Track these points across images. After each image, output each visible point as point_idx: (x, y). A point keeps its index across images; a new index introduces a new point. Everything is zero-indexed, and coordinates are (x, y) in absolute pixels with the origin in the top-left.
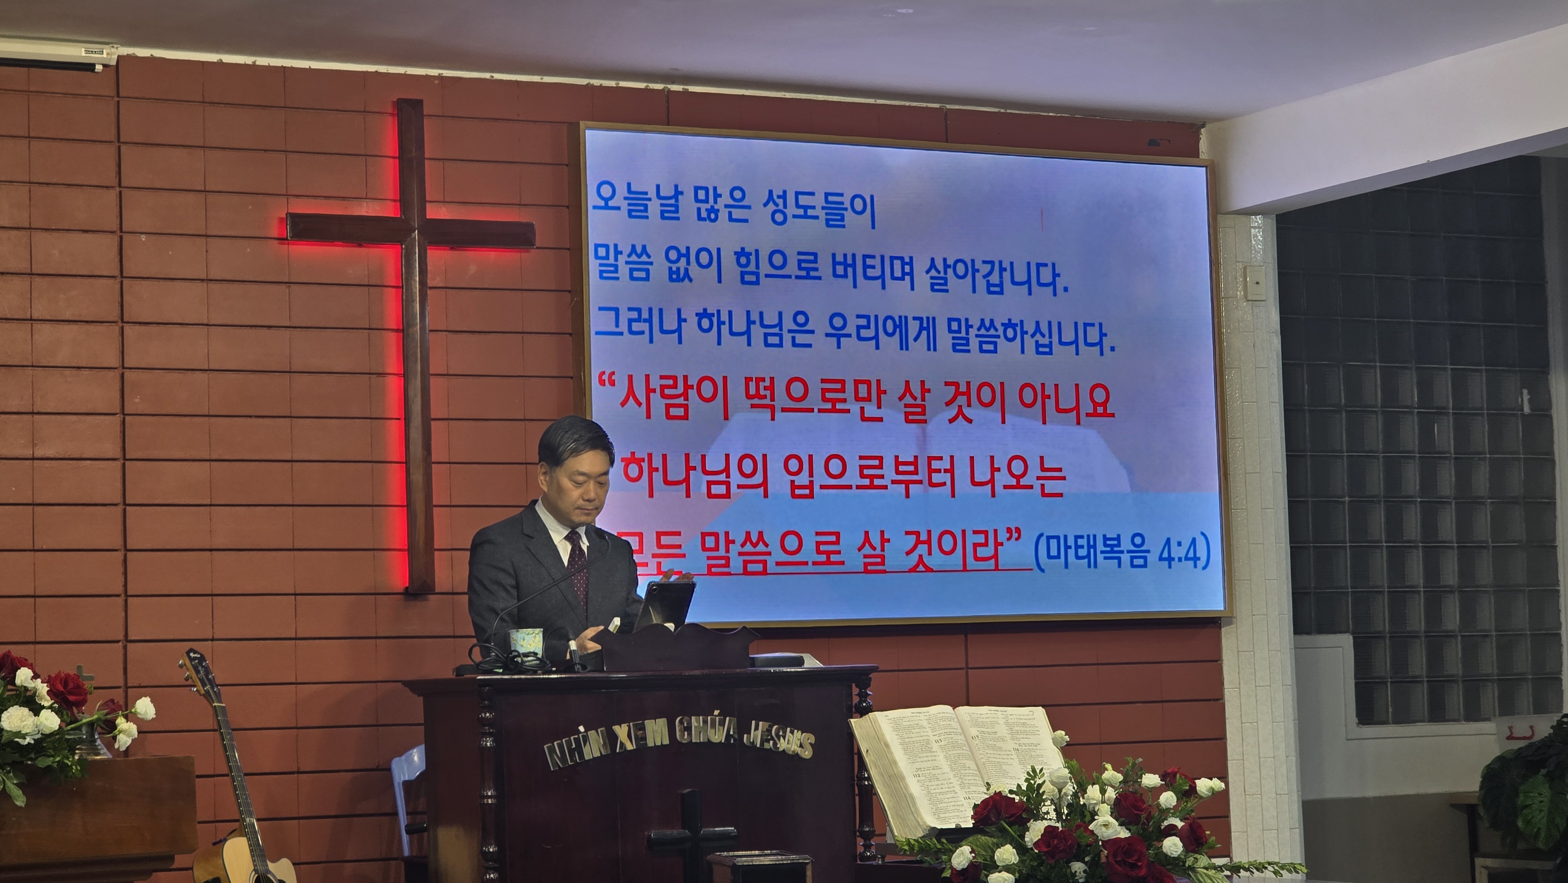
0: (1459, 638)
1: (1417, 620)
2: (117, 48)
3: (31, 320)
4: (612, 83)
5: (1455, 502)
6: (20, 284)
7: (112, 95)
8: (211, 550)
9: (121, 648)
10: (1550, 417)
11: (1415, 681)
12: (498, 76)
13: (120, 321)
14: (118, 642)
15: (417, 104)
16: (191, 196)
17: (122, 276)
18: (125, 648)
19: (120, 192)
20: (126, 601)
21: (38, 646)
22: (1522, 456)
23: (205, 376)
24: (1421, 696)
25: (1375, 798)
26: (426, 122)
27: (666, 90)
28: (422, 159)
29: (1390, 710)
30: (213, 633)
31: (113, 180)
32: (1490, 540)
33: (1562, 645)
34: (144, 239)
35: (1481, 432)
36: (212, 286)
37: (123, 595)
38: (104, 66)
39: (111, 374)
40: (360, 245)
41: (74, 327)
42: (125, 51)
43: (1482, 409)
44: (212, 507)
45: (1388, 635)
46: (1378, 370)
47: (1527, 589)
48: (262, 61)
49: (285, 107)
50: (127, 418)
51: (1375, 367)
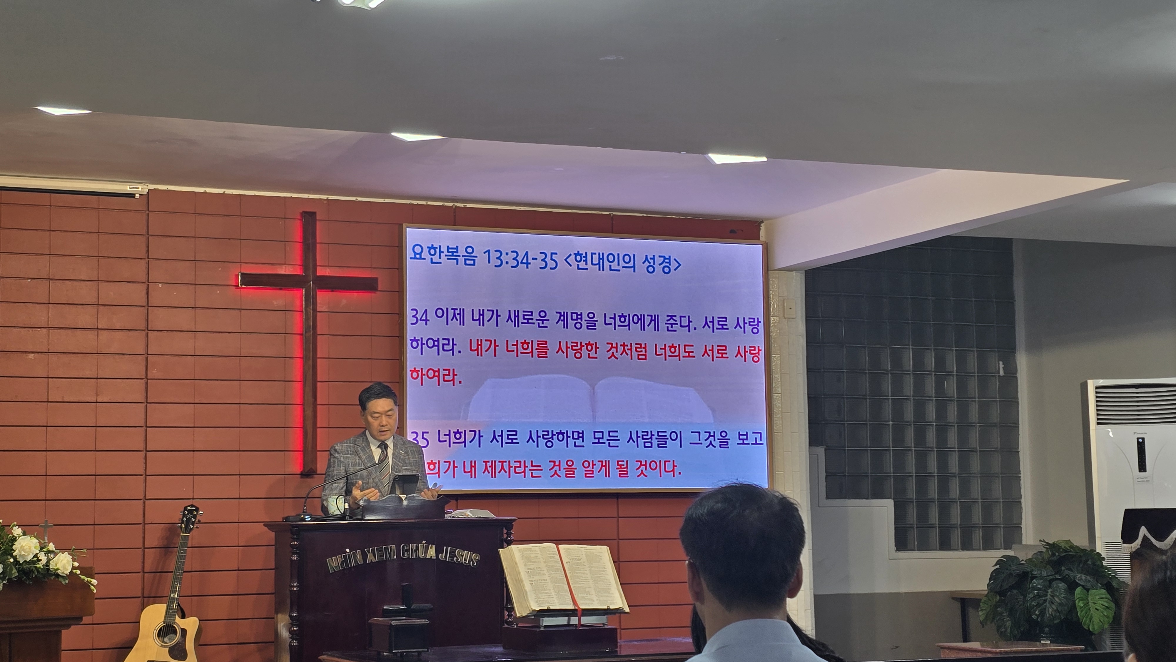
0: (959, 503)
1: (933, 492)
2: (147, 186)
3: (97, 329)
4: (424, 203)
5: (957, 426)
6: (92, 310)
7: (145, 210)
8: (194, 451)
9: (142, 503)
10: (1016, 378)
11: (932, 526)
12: (360, 199)
13: (146, 330)
14: (141, 500)
15: (313, 214)
16: (187, 263)
17: (148, 306)
18: (144, 503)
19: (148, 261)
20: (146, 478)
21: (97, 502)
22: (998, 400)
23: (192, 358)
24: (935, 535)
25: (905, 593)
26: (318, 222)
27: (454, 207)
28: (315, 244)
29: (916, 543)
30: (193, 495)
31: (143, 255)
32: (978, 448)
33: (1022, 508)
34: (160, 286)
35: (973, 386)
36: (197, 310)
37: (144, 475)
38: (140, 194)
39: (140, 357)
40: (281, 289)
41: (121, 333)
42: (152, 187)
43: (974, 373)
44: (195, 428)
45: (915, 501)
46: (911, 350)
47: (1001, 475)
48: (229, 191)
49: (240, 216)
50: (149, 381)
51: (909, 349)
